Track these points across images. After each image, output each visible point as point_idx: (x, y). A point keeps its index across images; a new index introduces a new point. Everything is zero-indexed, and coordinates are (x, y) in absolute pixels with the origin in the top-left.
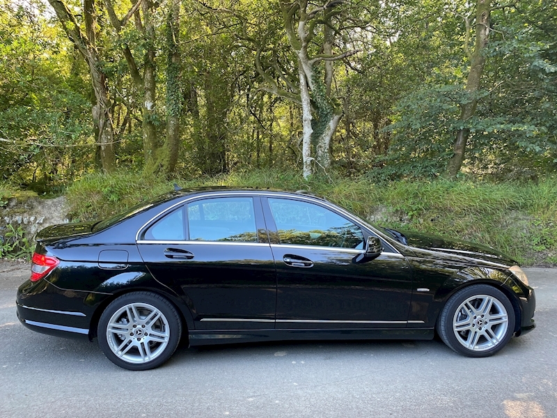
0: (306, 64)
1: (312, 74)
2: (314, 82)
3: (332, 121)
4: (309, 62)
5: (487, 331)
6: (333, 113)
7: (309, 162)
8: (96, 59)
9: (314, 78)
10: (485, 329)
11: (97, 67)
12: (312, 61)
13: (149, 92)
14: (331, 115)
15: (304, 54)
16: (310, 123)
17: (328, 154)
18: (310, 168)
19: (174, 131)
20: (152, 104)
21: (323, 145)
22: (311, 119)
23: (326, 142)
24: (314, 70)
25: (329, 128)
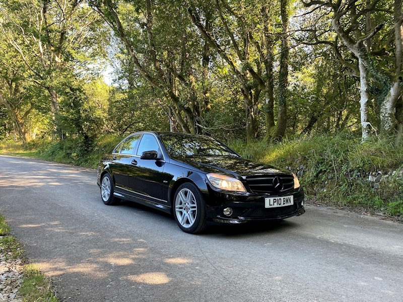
1: (360, 54)
3: (392, 89)
4: (354, 46)
5: (189, 214)
6: (391, 81)
7: (365, 127)
8: (244, 81)
11: (244, 84)
12: (357, 45)
13: (267, 93)
14: (390, 83)
15: (346, 41)
16: (365, 94)
17: (390, 118)
18: (367, 131)
19: (281, 114)
20: (269, 100)
21: (384, 111)
22: (365, 90)
23: (387, 108)
24: (361, 51)
25: (390, 95)
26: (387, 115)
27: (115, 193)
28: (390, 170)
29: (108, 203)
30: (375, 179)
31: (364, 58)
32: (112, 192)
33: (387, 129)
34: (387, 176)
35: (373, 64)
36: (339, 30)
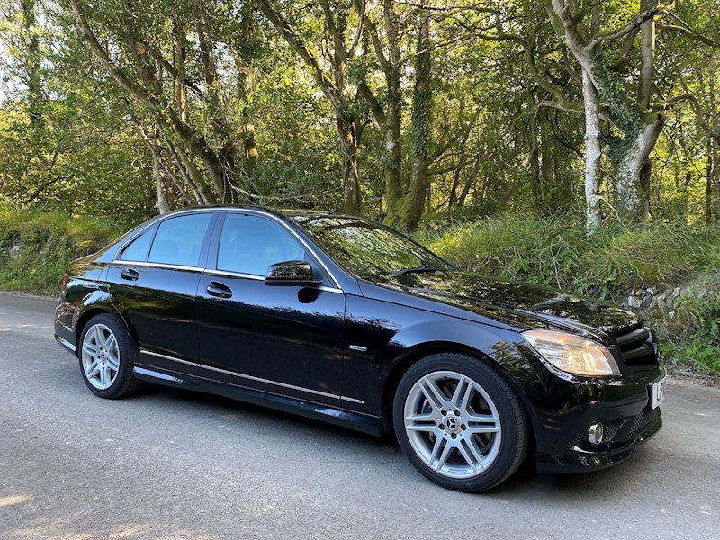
0: (580, 53)
1: (592, 66)
2: (597, 77)
3: (641, 135)
4: (585, 49)
5: (463, 442)
6: (642, 121)
7: (593, 204)
8: (339, 102)
9: (598, 72)
10: (461, 438)
11: (340, 109)
12: (590, 47)
13: (390, 131)
14: (638, 126)
15: (572, 38)
16: (596, 142)
17: (635, 190)
18: (597, 212)
19: (418, 175)
20: (393, 144)
21: (625, 176)
22: (597, 135)
23: (630, 170)
24: (596, 60)
25: (637, 148)
26: (630, 184)
27: (137, 370)
28: (669, 286)
29: (112, 395)
30: (639, 302)
31: (598, 75)
32: (127, 365)
33: (630, 208)
34: (664, 296)
35: (614, 88)
36: (565, 13)
